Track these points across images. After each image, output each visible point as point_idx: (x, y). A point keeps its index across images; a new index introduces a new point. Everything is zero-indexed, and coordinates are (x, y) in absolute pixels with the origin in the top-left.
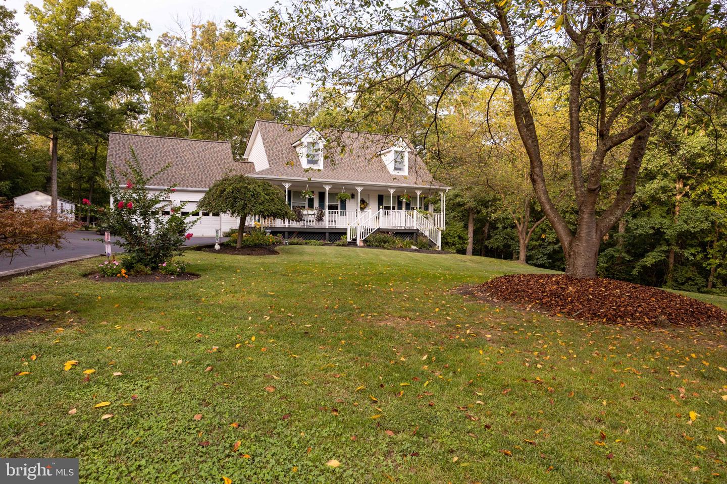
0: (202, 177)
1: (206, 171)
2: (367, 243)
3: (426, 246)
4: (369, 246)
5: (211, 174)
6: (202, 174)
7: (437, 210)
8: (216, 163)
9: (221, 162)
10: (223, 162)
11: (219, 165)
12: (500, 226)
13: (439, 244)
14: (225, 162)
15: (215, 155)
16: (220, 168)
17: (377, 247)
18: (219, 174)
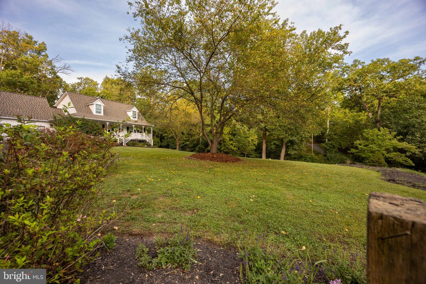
0: (32, 114)
1: (34, 111)
2: (128, 144)
3: (149, 146)
4: (128, 146)
5: (37, 113)
6: (31, 112)
7: (150, 133)
8: (39, 107)
9: (42, 107)
10: (44, 107)
11: (42, 108)
12: (166, 138)
13: (152, 145)
14: (45, 107)
15: (38, 103)
16: (43, 110)
17: (132, 146)
18: (42, 113)
